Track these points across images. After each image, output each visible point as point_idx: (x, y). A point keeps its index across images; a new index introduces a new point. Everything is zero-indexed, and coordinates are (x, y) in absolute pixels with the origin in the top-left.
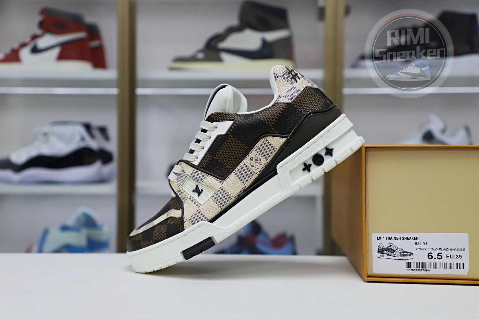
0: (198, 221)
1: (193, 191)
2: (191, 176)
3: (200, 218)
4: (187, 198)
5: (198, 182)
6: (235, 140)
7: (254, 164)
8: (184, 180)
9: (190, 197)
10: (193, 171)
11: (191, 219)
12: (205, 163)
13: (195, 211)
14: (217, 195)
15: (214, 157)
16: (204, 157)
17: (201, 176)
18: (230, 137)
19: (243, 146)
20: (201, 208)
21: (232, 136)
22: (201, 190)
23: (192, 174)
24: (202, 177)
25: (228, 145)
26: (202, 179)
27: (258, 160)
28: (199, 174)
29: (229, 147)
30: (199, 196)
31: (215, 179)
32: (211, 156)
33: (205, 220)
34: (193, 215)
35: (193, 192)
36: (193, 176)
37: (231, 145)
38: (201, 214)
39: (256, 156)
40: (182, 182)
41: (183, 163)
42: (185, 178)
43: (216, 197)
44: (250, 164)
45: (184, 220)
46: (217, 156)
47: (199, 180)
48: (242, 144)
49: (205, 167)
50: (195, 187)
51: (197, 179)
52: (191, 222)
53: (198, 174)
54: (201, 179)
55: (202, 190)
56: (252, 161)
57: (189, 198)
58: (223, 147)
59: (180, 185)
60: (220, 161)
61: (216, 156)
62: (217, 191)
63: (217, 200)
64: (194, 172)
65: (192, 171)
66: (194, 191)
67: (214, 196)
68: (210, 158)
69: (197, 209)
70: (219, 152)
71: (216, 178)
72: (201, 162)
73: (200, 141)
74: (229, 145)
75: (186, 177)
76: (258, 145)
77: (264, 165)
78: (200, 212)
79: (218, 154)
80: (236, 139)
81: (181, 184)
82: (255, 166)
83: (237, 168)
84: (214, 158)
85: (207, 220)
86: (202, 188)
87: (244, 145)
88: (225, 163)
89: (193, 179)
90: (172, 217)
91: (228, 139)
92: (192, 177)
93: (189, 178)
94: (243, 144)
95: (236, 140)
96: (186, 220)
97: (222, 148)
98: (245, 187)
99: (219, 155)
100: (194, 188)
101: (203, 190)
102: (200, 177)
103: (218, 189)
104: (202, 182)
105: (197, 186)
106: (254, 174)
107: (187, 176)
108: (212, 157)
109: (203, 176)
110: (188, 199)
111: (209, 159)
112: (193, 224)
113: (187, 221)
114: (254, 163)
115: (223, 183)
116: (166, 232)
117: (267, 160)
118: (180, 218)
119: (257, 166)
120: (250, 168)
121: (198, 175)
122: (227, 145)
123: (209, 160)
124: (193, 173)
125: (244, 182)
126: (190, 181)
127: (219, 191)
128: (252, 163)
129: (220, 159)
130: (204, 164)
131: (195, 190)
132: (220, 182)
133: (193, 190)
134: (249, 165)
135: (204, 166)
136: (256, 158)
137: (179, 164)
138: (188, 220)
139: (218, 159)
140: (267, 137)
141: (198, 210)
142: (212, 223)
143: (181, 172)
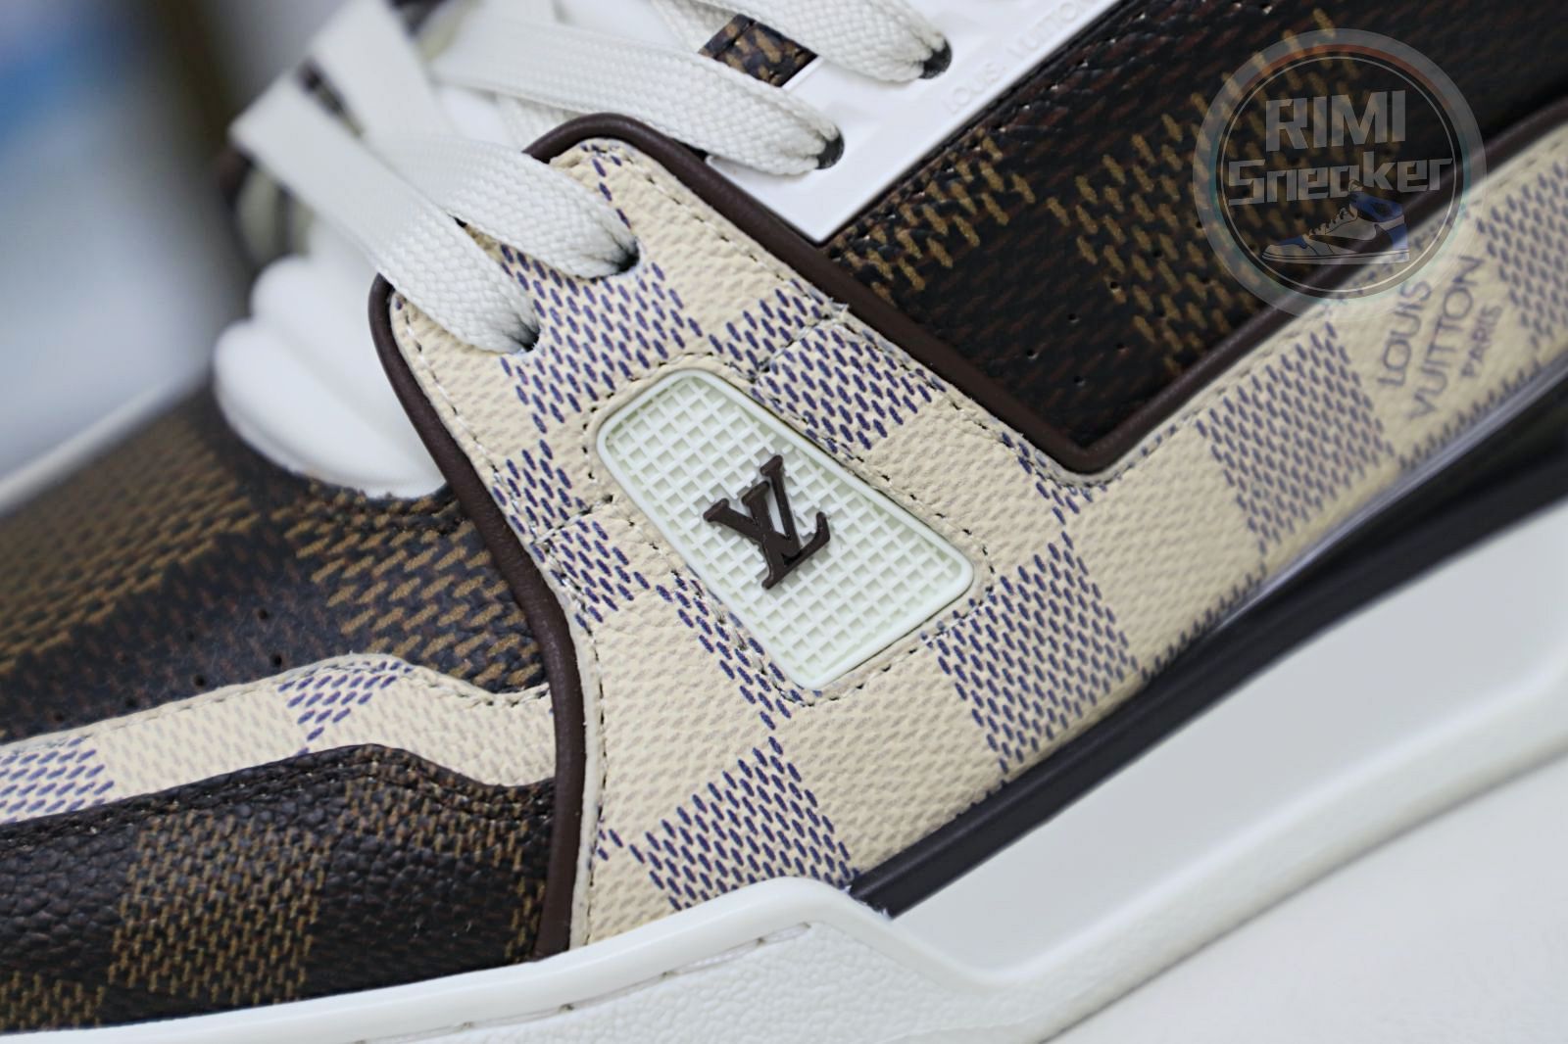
0: (746, 869)
1: (710, 516)
2: (743, 346)
3: (777, 846)
4: (633, 586)
5: (811, 438)
7: (1417, 359)
8: (636, 367)
9: (669, 583)
10: (775, 304)
11: (679, 842)
12: (935, 248)
13: (731, 761)
14: (1001, 628)
15: (1053, 204)
17: (868, 379)
20: (797, 733)
22: (806, 528)
23: (761, 334)
24: (868, 397)
26: (871, 416)
27: (1468, 324)
28: (848, 353)
30: (769, 585)
31: (1007, 442)
32: (1021, 186)
33: (823, 868)
34: (708, 798)
35: (709, 532)
36: (761, 353)
38: (788, 796)
39: (1460, 284)
40: (601, 387)
41: (647, 164)
42: (652, 355)
43: (984, 639)
44: (1380, 348)
45: (587, 836)
46: (1086, 191)
47: (837, 421)
49: (918, 283)
50: (750, 478)
51: (802, 406)
52: (665, 874)
53: (831, 345)
54: (854, 408)
55: (822, 520)
56: (1404, 328)
57: (663, 591)
59: (565, 408)
60: (1092, 259)
61: (1069, 196)
62: (1014, 579)
63: (984, 675)
64: (792, 311)
65: (766, 292)
66: (719, 514)
67: (967, 631)
68: (1006, 199)
69: (760, 738)
70: (1124, 154)
71: (1016, 437)
72: (879, 210)
75: (671, 347)
78: (787, 778)
79: (1101, 180)
81: (585, 401)
82: (1414, 378)
83: (1242, 363)
84: (1050, 214)
85: (837, 874)
86: (829, 510)
88: (1132, 280)
89: (766, 391)
90: (405, 760)
92: (746, 364)
93: (707, 362)
96: (608, 845)
99: (1111, 193)
100: (738, 481)
101: (837, 526)
102: (852, 389)
103: (1025, 557)
104: (868, 445)
105: (774, 471)
106: (1383, 455)
107: (686, 333)
108: (1029, 197)
109: (884, 384)
110: (642, 597)
111: (991, 206)
112: (683, 899)
113: (620, 857)
114: (1417, 345)
115: (1078, 500)
116: (309, 929)
118: (523, 792)
119: (1431, 384)
120: (1368, 388)
121: (832, 363)
123: (991, 218)
124: (776, 323)
125: (1264, 526)
126: (699, 394)
127: (1031, 588)
128: (1400, 341)
129: (1101, 240)
130: (912, 249)
131: (735, 507)
132: (1049, 486)
133: (713, 499)
134: (1364, 365)
135: (909, 271)
136: (1455, 306)
137: (575, 152)
138: (644, 846)
139: (1077, 228)
141: (768, 752)
142: (894, 912)
143: (602, 269)
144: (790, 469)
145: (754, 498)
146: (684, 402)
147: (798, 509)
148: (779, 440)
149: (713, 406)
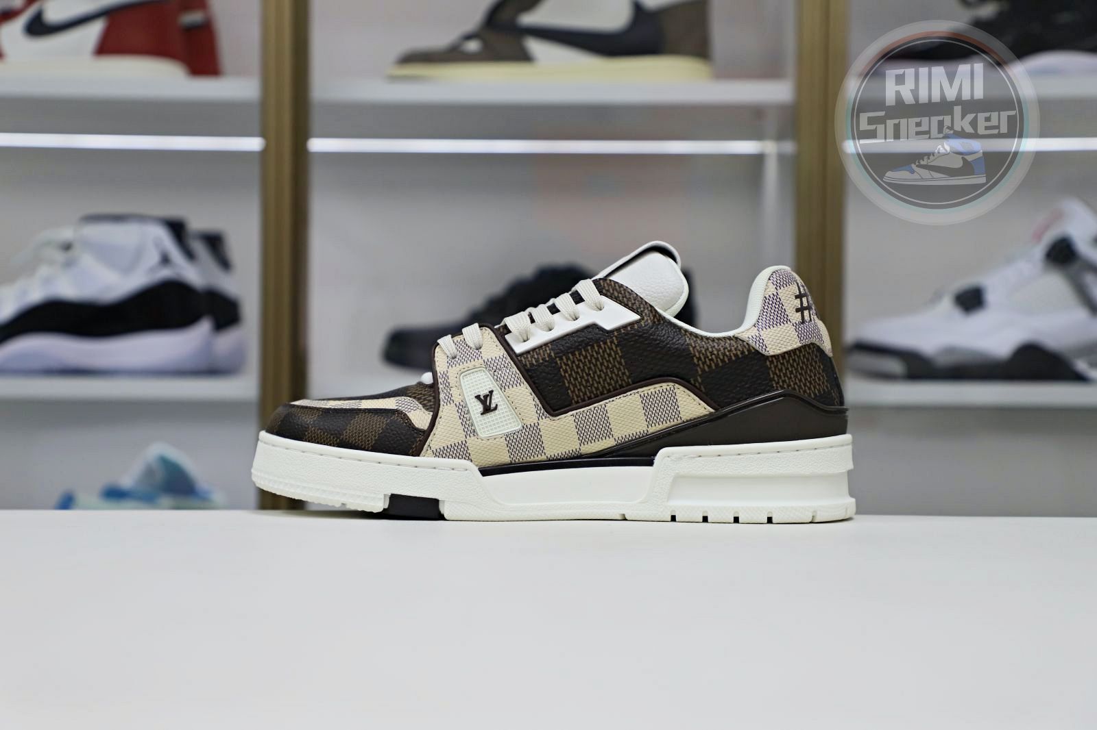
1: (476, 397)
5: (498, 386)
6: (616, 353)
12: (534, 360)
15: (558, 360)
16: (540, 347)
18: (612, 342)
19: (624, 374)
21: (616, 342)
23: (493, 363)
25: (598, 353)
29: (597, 359)
30: (482, 414)
32: (553, 354)
33: (475, 463)
35: (475, 399)
37: (603, 358)
40: (461, 364)
42: (473, 360)
45: (429, 440)
46: (564, 360)
48: (624, 369)
49: (529, 366)
50: (486, 392)
55: (497, 405)
58: (587, 351)
60: (563, 375)
61: (561, 359)
62: (525, 427)
63: (513, 444)
66: (478, 397)
68: (549, 355)
70: (573, 355)
72: (528, 352)
73: (558, 311)
74: (600, 353)
75: (476, 360)
76: (653, 390)
77: (638, 431)
79: (568, 359)
80: (622, 352)
84: (556, 362)
85: (477, 465)
86: (498, 404)
87: (627, 374)
88: (570, 383)
89: (496, 378)
91: (605, 343)
94: (626, 371)
95: (618, 354)
97: (584, 353)
98: (578, 450)
99: (569, 362)
100: (483, 392)
101: (499, 408)
105: (491, 392)
106: (611, 436)
107: (479, 358)
109: (512, 380)
117: (650, 427)
122: (595, 351)
126: (483, 374)
129: (566, 371)
131: (482, 397)
133: (478, 394)
139: (561, 367)
140: (680, 387)
142: (483, 475)
144: (494, 393)
145: (486, 397)
146: (479, 374)
147: (493, 401)
148: (495, 387)
149: (485, 377)
